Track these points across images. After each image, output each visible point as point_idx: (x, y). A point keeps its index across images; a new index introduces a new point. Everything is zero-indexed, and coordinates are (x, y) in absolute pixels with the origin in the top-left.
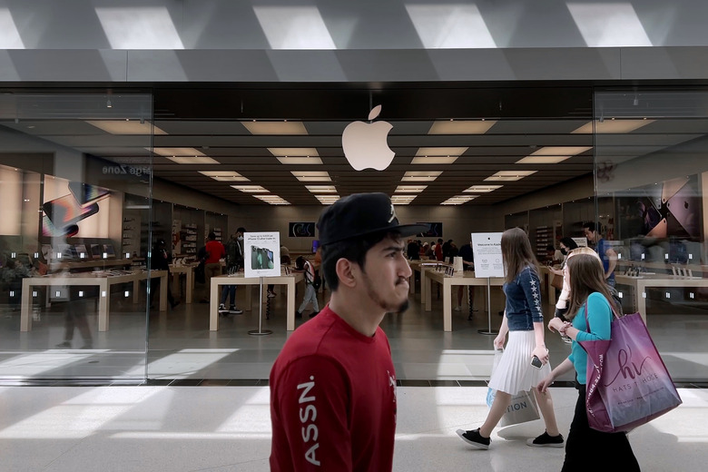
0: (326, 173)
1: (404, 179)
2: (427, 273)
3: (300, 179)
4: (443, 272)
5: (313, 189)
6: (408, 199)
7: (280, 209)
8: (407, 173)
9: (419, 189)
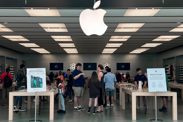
3: (56, 40)
5: (62, 45)
6: (112, 51)
7: (45, 56)
8: (112, 37)
9: (119, 45)
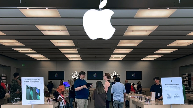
0: (71, 41)
1: (119, 45)
2: (133, 102)
3: (56, 45)
4: (143, 101)
5: (63, 51)
6: (121, 57)
8: (121, 41)
9: (128, 51)
